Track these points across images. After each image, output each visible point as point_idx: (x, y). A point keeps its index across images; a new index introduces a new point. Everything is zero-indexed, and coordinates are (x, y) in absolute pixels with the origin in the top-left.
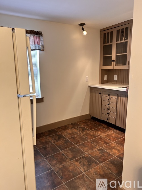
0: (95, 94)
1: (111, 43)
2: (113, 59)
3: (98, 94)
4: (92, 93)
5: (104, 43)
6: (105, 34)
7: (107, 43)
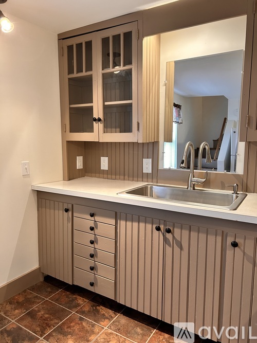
0: (52, 211)
1: (89, 73)
2: (95, 116)
3: (61, 212)
4: (44, 209)
5: (71, 71)
6: (70, 48)
7: (78, 72)
